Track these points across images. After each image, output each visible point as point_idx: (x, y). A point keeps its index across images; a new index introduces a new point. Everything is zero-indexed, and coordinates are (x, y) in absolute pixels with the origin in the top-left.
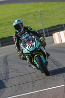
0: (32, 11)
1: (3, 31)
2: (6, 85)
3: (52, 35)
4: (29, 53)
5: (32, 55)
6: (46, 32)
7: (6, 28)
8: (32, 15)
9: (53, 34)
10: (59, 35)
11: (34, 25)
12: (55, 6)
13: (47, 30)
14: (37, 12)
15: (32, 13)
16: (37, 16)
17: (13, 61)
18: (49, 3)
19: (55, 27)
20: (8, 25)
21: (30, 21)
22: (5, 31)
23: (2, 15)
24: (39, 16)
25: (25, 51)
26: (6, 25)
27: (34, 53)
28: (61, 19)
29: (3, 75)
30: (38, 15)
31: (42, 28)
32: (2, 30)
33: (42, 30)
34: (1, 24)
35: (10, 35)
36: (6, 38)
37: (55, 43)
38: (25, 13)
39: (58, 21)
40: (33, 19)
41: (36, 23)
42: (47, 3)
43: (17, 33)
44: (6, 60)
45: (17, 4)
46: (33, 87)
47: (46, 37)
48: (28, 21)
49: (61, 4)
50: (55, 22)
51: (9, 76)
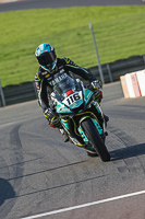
0: (74, 25)
1: (10, 71)
2: (16, 190)
3: (119, 80)
4: (70, 114)
5: (74, 117)
6: (105, 74)
7: (17, 65)
8: (75, 34)
9: (122, 78)
10: (135, 79)
11: (79, 57)
12: (125, 13)
13: (108, 67)
14: (85, 28)
15: (74, 30)
16: (86, 38)
17: (32, 136)
18: (113, 7)
19: (125, 60)
20: (21, 58)
21: (70, 47)
22: (15, 70)
23: (7, 34)
24: (91, 36)
25: (61, 107)
26: (18, 57)
27: (80, 113)
28: (140, 43)
29: (11, 169)
30: (87, 34)
31: (97, 64)
32: (7, 69)
33: (97, 67)
34: (6, 55)
35: (25, 79)
36: (17, 86)
37: (126, 97)
38: (59, 29)
39: (133, 48)
40: (78, 43)
41: (84, 52)
42: (108, 7)
43: (43, 71)
44: (16, 135)
45: (41, 10)
46: (76, 196)
47: (106, 83)
48: (66, 48)
49: (140, 10)
50: (125, 49)
51: (22, 170)
